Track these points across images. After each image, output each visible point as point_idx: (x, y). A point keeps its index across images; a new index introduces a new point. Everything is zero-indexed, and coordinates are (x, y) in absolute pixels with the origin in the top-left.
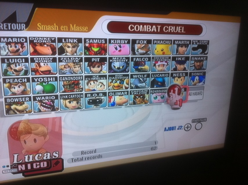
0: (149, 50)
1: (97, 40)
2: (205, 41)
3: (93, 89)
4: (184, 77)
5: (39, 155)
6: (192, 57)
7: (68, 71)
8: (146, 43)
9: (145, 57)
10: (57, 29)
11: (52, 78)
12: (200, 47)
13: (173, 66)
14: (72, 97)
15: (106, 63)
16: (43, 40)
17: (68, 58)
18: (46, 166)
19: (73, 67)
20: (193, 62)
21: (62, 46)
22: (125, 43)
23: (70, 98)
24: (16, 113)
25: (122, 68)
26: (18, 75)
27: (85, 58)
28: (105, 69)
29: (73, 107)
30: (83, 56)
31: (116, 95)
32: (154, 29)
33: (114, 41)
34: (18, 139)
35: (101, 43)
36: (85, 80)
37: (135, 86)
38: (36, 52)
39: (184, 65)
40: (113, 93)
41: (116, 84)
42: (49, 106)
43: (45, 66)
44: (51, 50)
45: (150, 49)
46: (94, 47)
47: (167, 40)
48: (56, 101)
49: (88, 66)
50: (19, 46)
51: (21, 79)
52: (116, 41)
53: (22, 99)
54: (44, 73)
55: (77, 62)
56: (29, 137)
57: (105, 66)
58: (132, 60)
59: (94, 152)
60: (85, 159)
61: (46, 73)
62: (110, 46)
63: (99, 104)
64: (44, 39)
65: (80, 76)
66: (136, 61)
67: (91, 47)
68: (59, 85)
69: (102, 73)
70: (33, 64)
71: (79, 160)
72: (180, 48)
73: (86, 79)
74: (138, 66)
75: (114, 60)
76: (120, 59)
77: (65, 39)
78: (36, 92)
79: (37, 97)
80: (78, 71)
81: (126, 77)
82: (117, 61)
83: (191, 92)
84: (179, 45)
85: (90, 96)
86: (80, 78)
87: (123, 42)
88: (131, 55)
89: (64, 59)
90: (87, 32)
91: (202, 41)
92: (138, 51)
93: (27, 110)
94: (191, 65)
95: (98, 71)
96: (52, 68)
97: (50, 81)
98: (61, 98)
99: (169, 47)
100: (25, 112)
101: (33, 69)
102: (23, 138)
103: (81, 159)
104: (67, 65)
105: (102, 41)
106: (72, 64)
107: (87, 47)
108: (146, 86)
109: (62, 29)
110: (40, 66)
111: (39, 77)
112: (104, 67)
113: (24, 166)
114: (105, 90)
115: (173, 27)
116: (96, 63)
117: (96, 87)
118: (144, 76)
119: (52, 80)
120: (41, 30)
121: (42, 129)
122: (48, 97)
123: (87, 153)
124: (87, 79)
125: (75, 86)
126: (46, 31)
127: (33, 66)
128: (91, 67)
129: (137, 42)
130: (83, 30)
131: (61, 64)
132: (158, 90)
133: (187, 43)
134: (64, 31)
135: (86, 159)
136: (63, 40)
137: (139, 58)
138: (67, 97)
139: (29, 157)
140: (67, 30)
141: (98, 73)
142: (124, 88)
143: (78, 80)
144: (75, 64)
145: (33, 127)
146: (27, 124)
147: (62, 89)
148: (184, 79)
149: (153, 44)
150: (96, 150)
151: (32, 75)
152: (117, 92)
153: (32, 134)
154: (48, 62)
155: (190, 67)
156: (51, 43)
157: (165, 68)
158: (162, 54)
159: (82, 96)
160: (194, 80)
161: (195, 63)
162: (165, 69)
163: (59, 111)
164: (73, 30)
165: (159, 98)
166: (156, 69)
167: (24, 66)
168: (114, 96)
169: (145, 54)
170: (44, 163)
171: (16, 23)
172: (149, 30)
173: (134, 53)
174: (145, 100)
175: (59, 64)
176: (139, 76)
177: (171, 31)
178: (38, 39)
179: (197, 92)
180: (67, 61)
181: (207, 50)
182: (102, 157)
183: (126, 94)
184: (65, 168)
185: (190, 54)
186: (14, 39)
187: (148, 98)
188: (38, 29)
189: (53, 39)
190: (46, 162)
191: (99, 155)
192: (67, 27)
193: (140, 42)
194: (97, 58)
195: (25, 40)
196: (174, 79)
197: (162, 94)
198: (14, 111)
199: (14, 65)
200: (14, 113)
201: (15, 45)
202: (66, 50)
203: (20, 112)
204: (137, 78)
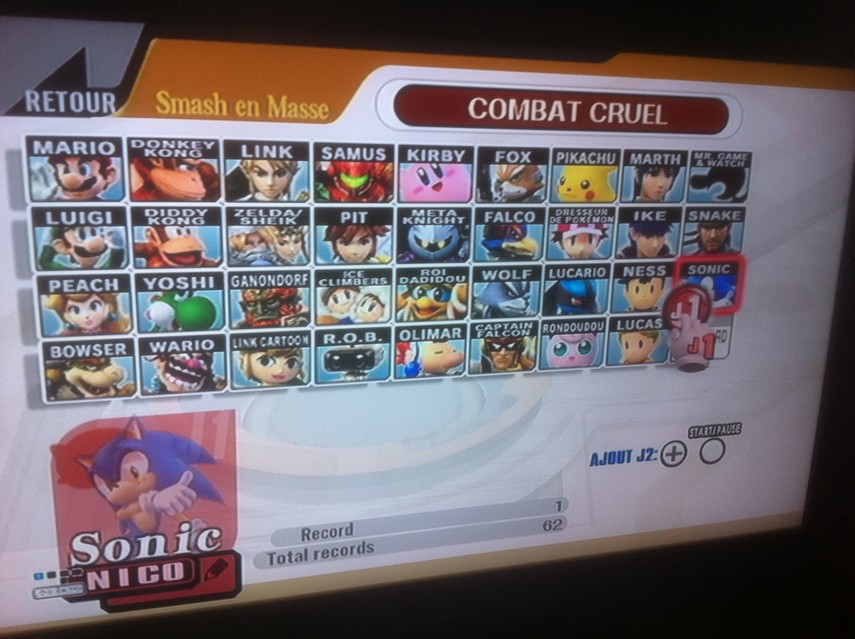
0: (538, 185)
1: (358, 150)
2: (738, 153)
3: (345, 316)
4: (663, 278)
6: (689, 210)
7: (259, 255)
8: (529, 161)
9: (525, 210)
10: (225, 112)
11: (203, 279)
12: (717, 174)
13: (625, 241)
14: (270, 343)
15: (389, 227)
16: (176, 148)
17: (261, 212)
18: (181, 577)
19: (276, 240)
20: (694, 227)
21: (238, 168)
22: (454, 161)
23: (264, 345)
24: (81, 396)
25: (445, 246)
26: (91, 268)
27: (317, 210)
28: (385, 249)
29: (275, 377)
30: (312, 205)
31: (423, 338)
32: (557, 112)
33: (419, 155)
35: (374, 160)
36: (317, 285)
37: (488, 311)
38: (150, 190)
39: (660, 239)
40: (414, 331)
41: (423, 302)
42: (193, 374)
43: (182, 236)
44: (200, 184)
45: (543, 182)
46: (348, 173)
47: (602, 151)
48: (217, 356)
49: (326, 240)
50: (92, 169)
51: (100, 281)
52: (424, 152)
53: (102, 349)
54: (177, 259)
55: (291, 224)
57: (384, 238)
58: (480, 219)
59: (347, 534)
60: (316, 558)
61: (185, 260)
62: (404, 172)
63: (364, 368)
64: (180, 147)
65: (301, 273)
66: (495, 221)
67: (337, 172)
68: (230, 302)
69: (375, 264)
70: (140, 230)
71: (293, 559)
72: (647, 179)
73: (321, 282)
74: (498, 241)
75: (417, 219)
76: (437, 214)
77: (251, 145)
78: (150, 324)
79: (155, 340)
80: (292, 255)
81: (458, 278)
82: (426, 220)
84: (643, 169)
85: (333, 342)
86: (301, 280)
87: (447, 158)
88: (477, 202)
89: (244, 214)
91: (726, 153)
92: (501, 189)
93: (119, 387)
94: (687, 239)
95: (361, 257)
96: (206, 244)
97: (199, 287)
98: (235, 347)
99: (609, 175)
100: (113, 392)
101: (141, 248)
103: (301, 556)
104: (256, 233)
105: (375, 155)
106: (273, 231)
107: (326, 172)
108: (527, 307)
109: (242, 110)
110: (164, 238)
111: (159, 276)
112: (384, 243)
113: (105, 574)
114: (386, 322)
115: (625, 106)
116: (354, 227)
117: (355, 310)
118: (519, 274)
119: (203, 286)
120: (169, 116)
122: (190, 343)
123: (320, 535)
124: (324, 283)
125: (281, 305)
126: (185, 117)
127: (140, 237)
128: (338, 241)
129: (498, 157)
130: (313, 115)
131: (235, 229)
132: (570, 322)
133: (672, 163)
134: (245, 119)
135: (319, 555)
136: (244, 148)
137: (503, 210)
138: (253, 342)
140: (257, 114)
141: (361, 260)
142: (450, 314)
143: (295, 287)
144: (283, 232)
147: (239, 317)
148: (662, 287)
149: (554, 163)
150: (352, 524)
151: (136, 267)
152: (427, 328)
154: (191, 224)
155: (684, 244)
156: (204, 157)
158: (584, 199)
159: (306, 340)
161: (699, 230)
162: (596, 251)
163: (227, 391)
164: (277, 114)
165: (572, 350)
166: (564, 252)
167: (110, 238)
168: (417, 341)
169: (526, 200)
170: (173, 568)
171: (83, 89)
172: (539, 115)
173: (486, 196)
174: (525, 358)
175: (230, 231)
176: (504, 275)
177: (616, 118)
178: (158, 145)
180: (255, 221)
181: (742, 185)
182: (372, 550)
183: (459, 336)
184: (247, 585)
185: (684, 200)
186: (75, 144)
187: (532, 352)
188: (159, 110)
189: (209, 146)
190: (181, 564)
191: (361, 543)
192: (257, 105)
193: (509, 155)
194: (358, 210)
195: (113, 148)
196: (624, 285)
197: (583, 338)
198: (74, 390)
199: (76, 233)
200: (75, 396)
201: (80, 163)
202: (253, 182)
203: (99, 390)
204: (497, 279)
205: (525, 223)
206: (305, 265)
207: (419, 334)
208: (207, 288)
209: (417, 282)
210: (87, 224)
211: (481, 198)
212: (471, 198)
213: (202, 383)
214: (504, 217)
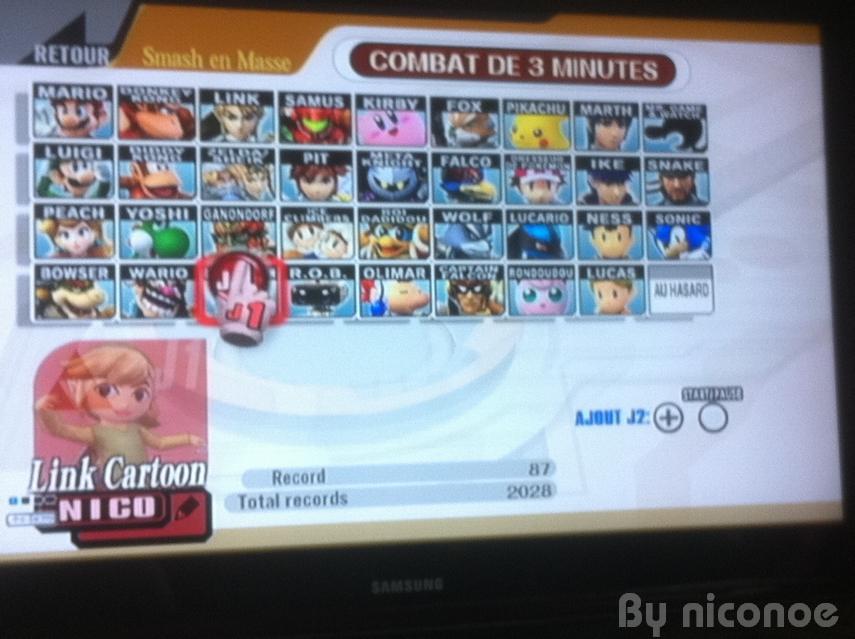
0: (492, 132)
1: (318, 99)
2: (690, 106)
3: (309, 251)
6: (647, 160)
9: (480, 156)
10: (201, 65)
11: (179, 212)
12: (672, 125)
15: (348, 167)
16: (159, 94)
17: (231, 152)
18: (153, 512)
19: (244, 177)
22: (408, 108)
24: (65, 316)
25: (404, 187)
26: (81, 196)
27: (282, 151)
28: (346, 188)
30: (277, 146)
31: (387, 275)
33: (375, 103)
35: (333, 108)
36: (283, 219)
37: (451, 252)
38: (135, 130)
39: (622, 186)
40: (378, 270)
41: (385, 241)
42: (168, 301)
43: (161, 172)
44: (178, 125)
45: (496, 129)
46: (309, 118)
47: (551, 103)
49: (290, 178)
51: (88, 209)
53: (87, 272)
54: (157, 192)
55: (258, 163)
58: (436, 163)
59: (318, 479)
60: (288, 504)
61: (162, 193)
62: (361, 118)
63: (330, 304)
64: (162, 94)
65: (267, 209)
67: (299, 117)
68: (202, 233)
69: (336, 201)
71: (265, 503)
72: (600, 129)
73: (286, 218)
74: (456, 184)
75: (375, 162)
76: (395, 157)
77: (223, 93)
78: (130, 252)
79: (133, 267)
80: (259, 191)
81: (418, 219)
82: (384, 163)
83: (664, 282)
84: (594, 120)
85: (298, 275)
86: (268, 215)
87: (401, 106)
88: (432, 147)
89: (217, 153)
90: (288, 73)
91: (678, 106)
92: (455, 136)
93: (101, 309)
94: (650, 188)
95: (324, 195)
97: (175, 219)
99: (560, 125)
100: (94, 314)
101: (126, 181)
103: (272, 501)
104: (227, 170)
105: (334, 102)
106: (242, 169)
107: (289, 118)
109: (215, 63)
110: (145, 172)
111: (139, 207)
112: (344, 183)
113: (78, 504)
116: (316, 167)
117: (320, 246)
118: (480, 216)
119: (179, 217)
120: (154, 67)
122: (166, 271)
123: (291, 480)
124: (289, 218)
125: (249, 238)
126: (167, 68)
128: (302, 179)
129: (450, 105)
130: (277, 68)
132: (537, 267)
134: (218, 70)
135: (291, 502)
136: (217, 95)
137: (459, 156)
140: (228, 67)
141: (323, 199)
142: (413, 253)
143: (262, 222)
144: (252, 170)
148: (630, 236)
149: (505, 111)
150: (323, 472)
151: (120, 198)
152: (390, 267)
155: (647, 192)
156: (182, 102)
157: (554, 193)
158: (537, 146)
160: (669, 242)
161: (662, 179)
162: (556, 197)
164: (246, 66)
165: (542, 297)
166: (523, 196)
167: (99, 172)
168: (381, 281)
169: (481, 146)
170: (144, 503)
171: (83, 45)
174: (493, 304)
176: (465, 217)
178: (143, 92)
180: (226, 159)
181: (700, 137)
182: (346, 501)
183: (423, 276)
184: (218, 530)
185: (641, 150)
186: (74, 91)
187: (500, 297)
188: (145, 62)
189: (187, 93)
190: (152, 500)
191: (334, 493)
192: (228, 60)
193: (460, 104)
194: (319, 152)
195: (105, 93)
196: (589, 233)
197: (552, 285)
198: (60, 310)
199: (70, 167)
201: (77, 106)
202: (224, 124)
203: (80, 312)
204: (458, 221)
206: (271, 201)
207: (383, 272)
208: (182, 219)
209: (378, 220)
211: (437, 140)
212: (426, 141)
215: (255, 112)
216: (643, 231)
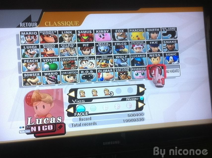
1: (85, 31)
2: (173, 28)
3: (85, 67)
4: (160, 57)
5: (47, 119)
6: (163, 41)
7: (66, 54)
9: (124, 42)
11: (55, 59)
12: (168, 33)
13: (148, 49)
14: (69, 73)
15: (93, 47)
16: (49, 32)
17: (66, 45)
18: (52, 129)
19: (69, 51)
21: (61, 36)
22: (107, 32)
23: (68, 74)
24: (30, 85)
25: (106, 51)
26: (32, 57)
27: (78, 44)
29: (71, 81)
30: (77, 43)
31: (104, 72)
33: (99, 31)
34: (32, 105)
35: (89, 33)
36: (79, 60)
37: (118, 65)
38: (44, 41)
39: (157, 48)
40: (101, 70)
42: (53, 80)
43: (50, 50)
44: (54, 39)
45: (127, 36)
46: (84, 36)
47: (140, 29)
48: (58, 76)
49: (80, 50)
50: (33, 37)
51: (34, 60)
52: (100, 31)
53: (35, 74)
54: (50, 55)
55: (72, 47)
56: (39, 104)
57: (93, 49)
58: (114, 45)
59: (90, 120)
60: (83, 125)
61: (51, 55)
62: (96, 35)
63: (91, 79)
65: (75, 57)
66: (117, 45)
67: (82, 36)
68: (60, 64)
69: (91, 55)
70: (42, 49)
71: (78, 126)
72: (152, 34)
73: (80, 59)
74: (118, 49)
75: (100, 45)
76: (104, 44)
77: (64, 31)
78: (44, 69)
79: (45, 73)
80: (73, 54)
82: (102, 45)
83: (168, 69)
84: (150, 32)
85: (83, 73)
86: (75, 59)
87: (105, 32)
88: (113, 41)
89: (63, 45)
90: (79, 26)
91: (170, 28)
92: (118, 38)
93: (38, 83)
94: (164, 47)
96: (55, 52)
97: (54, 61)
98: (62, 74)
99: (142, 34)
100: (37, 84)
101: (42, 53)
102: (35, 105)
106: (69, 49)
107: (79, 36)
108: (127, 64)
110: (47, 51)
111: (46, 59)
112: (93, 51)
113: (35, 127)
114: (95, 68)
116: (86, 47)
117: (88, 66)
118: (124, 56)
119: (55, 61)
121: (48, 97)
122: (53, 73)
123: (84, 120)
125: (71, 65)
128: (83, 50)
131: (61, 48)
132: (138, 68)
133: (157, 31)
135: (84, 125)
136: (62, 32)
137: (119, 43)
138: (66, 73)
139: (39, 121)
141: (88, 54)
143: (74, 61)
144: (71, 49)
145: (42, 96)
146: (38, 93)
147: (62, 67)
148: (160, 59)
149: (129, 32)
150: (91, 117)
151: (41, 57)
152: (104, 69)
153: (42, 102)
154: (52, 48)
155: (163, 49)
156: (54, 34)
158: (137, 40)
159: (77, 72)
160: (169, 60)
161: (167, 45)
162: (142, 51)
165: (140, 74)
166: (134, 51)
167: (36, 51)
168: (102, 72)
169: (124, 40)
170: (50, 126)
171: (31, 22)
173: (115, 40)
174: (128, 77)
176: (121, 57)
178: (45, 32)
179: (174, 70)
181: (175, 35)
182: (96, 124)
183: (112, 71)
184: (67, 132)
185: (162, 39)
186: (29, 33)
189: (55, 32)
190: (52, 126)
191: (94, 122)
193: (119, 31)
194: (86, 44)
195: (37, 33)
196: (150, 59)
197: (142, 71)
198: (29, 83)
200: (29, 85)
201: (30, 36)
202: (64, 39)
203: (34, 84)
204: (119, 58)
205: (124, 45)
206: (76, 56)
207: (102, 71)
208: (56, 61)
210: (32, 48)
211: (114, 40)
212: (111, 40)
213: (55, 82)
214: (119, 44)
215: (71, 35)
216: (163, 58)
